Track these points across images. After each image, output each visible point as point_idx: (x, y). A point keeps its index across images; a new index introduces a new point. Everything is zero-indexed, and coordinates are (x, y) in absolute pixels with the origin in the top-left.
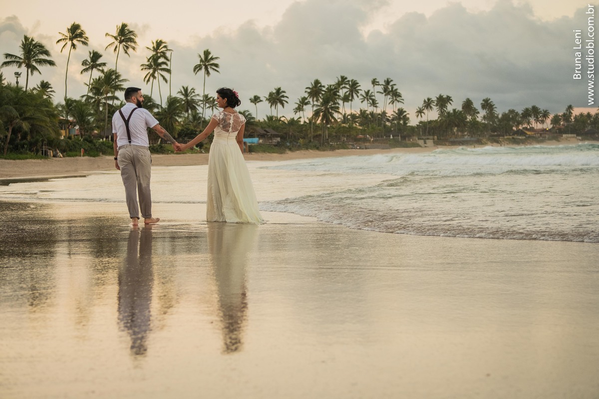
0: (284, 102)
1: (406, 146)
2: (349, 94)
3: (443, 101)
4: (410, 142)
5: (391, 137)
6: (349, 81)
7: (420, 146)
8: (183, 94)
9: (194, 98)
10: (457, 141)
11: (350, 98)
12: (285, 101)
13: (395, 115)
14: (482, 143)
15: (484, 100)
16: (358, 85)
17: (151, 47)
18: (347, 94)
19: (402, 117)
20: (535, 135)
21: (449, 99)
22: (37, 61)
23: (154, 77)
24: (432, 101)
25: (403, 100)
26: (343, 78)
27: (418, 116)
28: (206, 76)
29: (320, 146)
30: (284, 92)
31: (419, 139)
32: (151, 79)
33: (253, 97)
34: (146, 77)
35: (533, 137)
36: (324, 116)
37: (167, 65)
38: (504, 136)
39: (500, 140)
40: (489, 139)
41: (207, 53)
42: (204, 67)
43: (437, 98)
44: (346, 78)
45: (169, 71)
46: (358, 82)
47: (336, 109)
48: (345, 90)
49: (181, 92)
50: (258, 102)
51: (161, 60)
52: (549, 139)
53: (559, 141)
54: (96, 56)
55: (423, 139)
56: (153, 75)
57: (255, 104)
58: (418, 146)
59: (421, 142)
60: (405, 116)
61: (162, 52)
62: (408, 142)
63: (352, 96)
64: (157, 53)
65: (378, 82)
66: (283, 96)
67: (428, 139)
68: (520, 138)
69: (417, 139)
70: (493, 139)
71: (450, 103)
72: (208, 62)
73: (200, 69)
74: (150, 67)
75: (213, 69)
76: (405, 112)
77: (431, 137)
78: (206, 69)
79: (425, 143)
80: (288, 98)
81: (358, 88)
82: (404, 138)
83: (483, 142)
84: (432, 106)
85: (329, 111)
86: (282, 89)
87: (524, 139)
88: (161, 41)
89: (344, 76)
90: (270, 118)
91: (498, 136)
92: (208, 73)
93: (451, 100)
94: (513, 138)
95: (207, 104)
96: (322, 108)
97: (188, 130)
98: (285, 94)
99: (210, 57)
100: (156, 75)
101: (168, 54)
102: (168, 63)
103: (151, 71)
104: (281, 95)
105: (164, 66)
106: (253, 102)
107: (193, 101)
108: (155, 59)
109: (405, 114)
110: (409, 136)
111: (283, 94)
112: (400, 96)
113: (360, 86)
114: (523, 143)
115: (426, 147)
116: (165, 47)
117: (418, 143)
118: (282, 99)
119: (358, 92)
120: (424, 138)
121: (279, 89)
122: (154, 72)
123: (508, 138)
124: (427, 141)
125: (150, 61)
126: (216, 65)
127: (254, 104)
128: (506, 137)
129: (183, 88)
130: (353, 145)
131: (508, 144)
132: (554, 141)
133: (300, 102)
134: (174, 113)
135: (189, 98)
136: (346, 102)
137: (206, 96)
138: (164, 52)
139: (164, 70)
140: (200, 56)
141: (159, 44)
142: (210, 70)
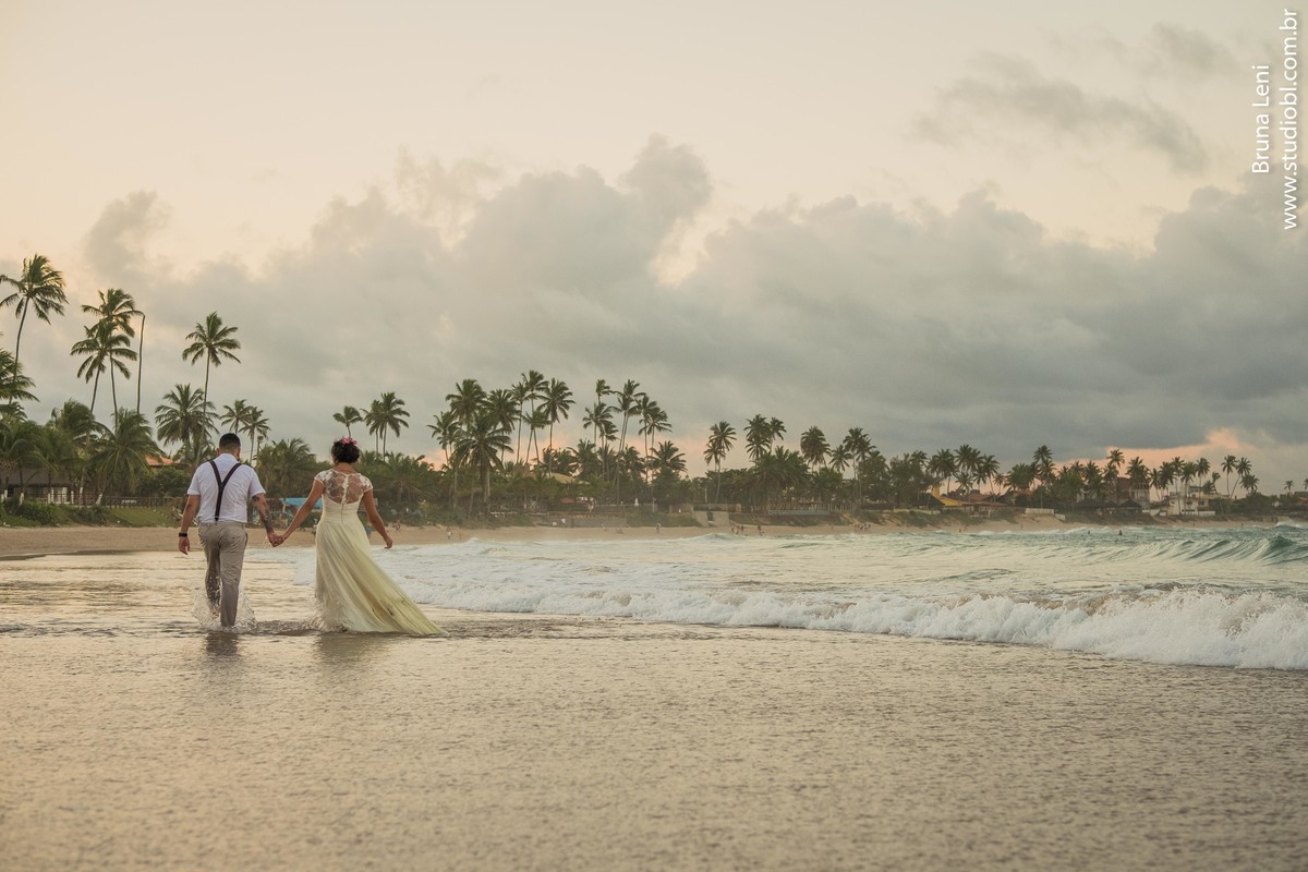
0: (399, 423)
1: (667, 524)
2: (547, 411)
3: (762, 430)
4: (677, 515)
5: (637, 504)
6: (546, 383)
7: (699, 525)
8: (178, 402)
9: (201, 410)
10: (784, 516)
11: (550, 419)
12: (401, 421)
13: (654, 455)
14: (840, 520)
16: (566, 392)
17: (97, 303)
18: (543, 410)
19: (669, 461)
20: (962, 509)
21: (777, 426)
23: (102, 368)
24: (730, 429)
25: (669, 425)
26: (535, 378)
27: (709, 460)
28: (212, 366)
29: (467, 518)
30: (401, 402)
31: (696, 509)
32: (95, 371)
33: (342, 412)
34: (83, 366)
35: (959, 512)
36: (477, 456)
37: (127, 342)
38: (892, 509)
39: (884, 515)
40: (856, 515)
41: (214, 321)
42: (206, 350)
43: (751, 423)
44: (541, 377)
45: (131, 355)
46: (567, 385)
47: (503, 442)
48: (538, 402)
49: (173, 396)
50: (354, 421)
51: (118, 332)
52: (994, 518)
53: (1014, 522)
55: (707, 509)
56: (98, 364)
57: (348, 426)
58: (693, 523)
59: (701, 516)
60: (676, 459)
61: (120, 315)
62: (671, 515)
63: (555, 416)
64: (111, 317)
65: (608, 387)
66: (399, 412)
67: (719, 509)
68: (930, 513)
69: (692, 509)
70: (867, 513)
71: (780, 435)
72: (217, 338)
73: (200, 354)
74: (90, 345)
75: (227, 352)
76: (677, 450)
77: (725, 506)
78: (213, 353)
79: (710, 518)
80: (408, 415)
81: (567, 398)
82: (664, 505)
83: (842, 519)
84: (729, 440)
85: (486, 447)
86: (398, 397)
87: (938, 515)
88: (119, 292)
89: (536, 373)
91: (882, 507)
92: (217, 361)
93: (783, 428)
94: (912, 513)
95: (240, 423)
96: (473, 438)
97: (172, 477)
98: (403, 408)
99: (220, 328)
100: (106, 361)
101: (134, 322)
102: (132, 339)
103: (95, 354)
104: (394, 408)
105: (123, 346)
106: (344, 422)
107: (200, 417)
108: (103, 330)
109: (676, 454)
110: (676, 503)
111: (398, 406)
112: (664, 417)
113: (570, 394)
114: (933, 524)
115: (711, 526)
116: (128, 305)
117: (693, 517)
118: (397, 416)
119: (567, 407)
120: (710, 506)
121: (392, 396)
122: (101, 357)
123: (900, 513)
124: (715, 514)
125: (95, 334)
126: (232, 345)
127: (344, 425)
128: (896, 511)
129: (179, 388)
130: (543, 517)
131: (898, 525)
132: (1005, 522)
133: (439, 423)
134: (134, 443)
135: (190, 410)
136: (539, 426)
137: (239, 405)
138: (124, 316)
139: (122, 352)
140: (200, 327)
141: (115, 298)
142: (220, 356)
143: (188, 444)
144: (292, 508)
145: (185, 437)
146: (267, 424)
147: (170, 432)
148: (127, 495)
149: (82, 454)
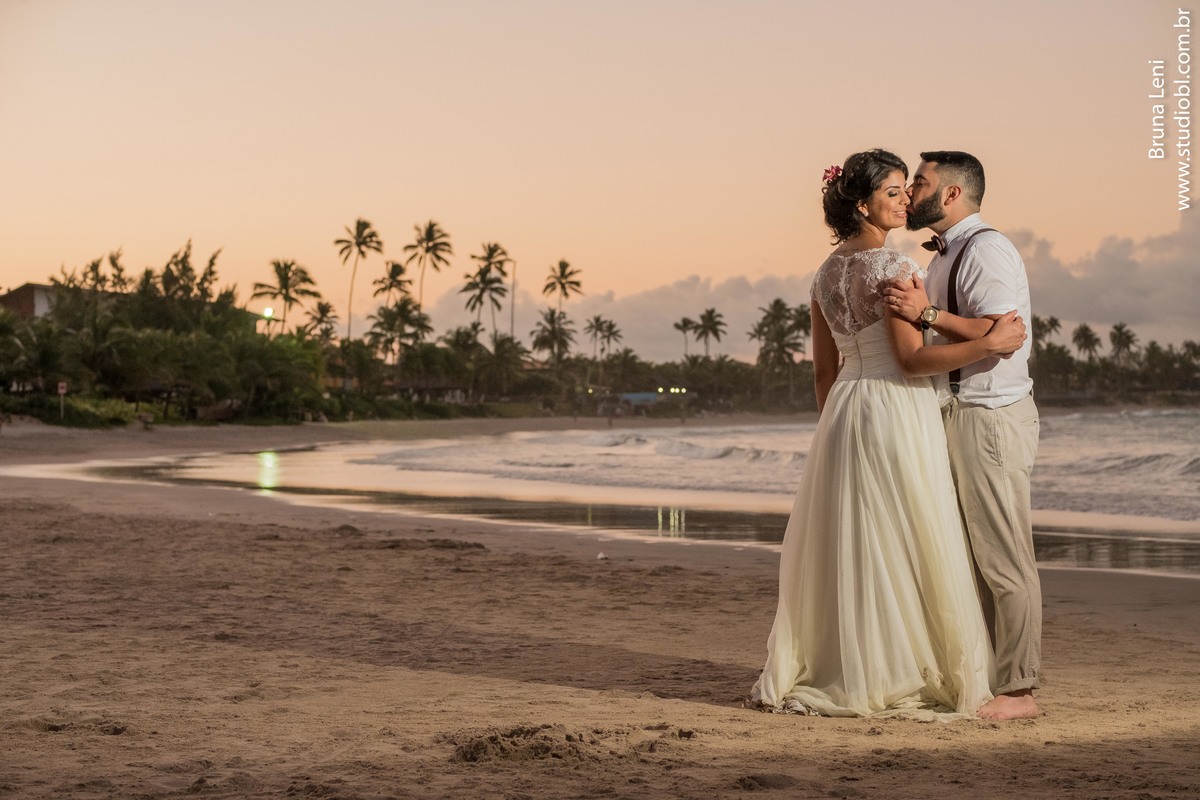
0: (719, 332)
3: (1041, 327)
8: (548, 320)
9: (564, 327)
12: (722, 331)
14: (1104, 402)
15: (1116, 327)
17: (481, 253)
21: (1054, 323)
22: (297, 291)
23: (482, 302)
28: (564, 298)
30: (720, 316)
32: (478, 305)
33: (680, 322)
34: (468, 302)
37: (500, 282)
38: (1156, 392)
40: (1123, 398)
41: (563, 265)
42: (559, 286)
45: (503, 292)
49: (544, 315)
50: (686, 330)
51: (494, 274)
54: (396, 270)
56: (479, 299)
57: (682, 333)
61: (497, 262)
64: (490, 264)
66: (720, 323)
70: (1131, 396)
71: (1055, 331)
72: (566, 277)
73: (554, 289)
74: (473, 286)
75: (574, 290)
78: (563, 287)
80: (726, 326)
83: (1108, 402)
86: (717, 312)
88: (496, 245)
90: (693, 360)
91: (1147, 390)
92: (566, 294)
93: (1059, 325)
94: (1174, 395)
98: (721, 320)
99: (568, 271)
100: (486, 297)
101: (507, 267)
102: (504, 280)
103: (477, 292)
104: (715, 320)
105: (496, 285)
107: (563, 332)
108: (484, 273)
111: (718, 319)
116: (504, 253)
118: (717, 326)
121: (712, 311)
122: (482, 294)
125: (476, 277)
126: (577, 284)
129: (548, 311)
133: (756, 331)
135: (556, 327)
137: (597, 320)
138: (501, 263)
139: (496, 290)
140: (553, 270)
141: (492, 250)
142: (569, 291)
143: (553, 352)
144: (627, 402)
145: (552, 348)
146: (620, 333)
147: (541, 343)
148: (502, 394)
149: (469, 366)
